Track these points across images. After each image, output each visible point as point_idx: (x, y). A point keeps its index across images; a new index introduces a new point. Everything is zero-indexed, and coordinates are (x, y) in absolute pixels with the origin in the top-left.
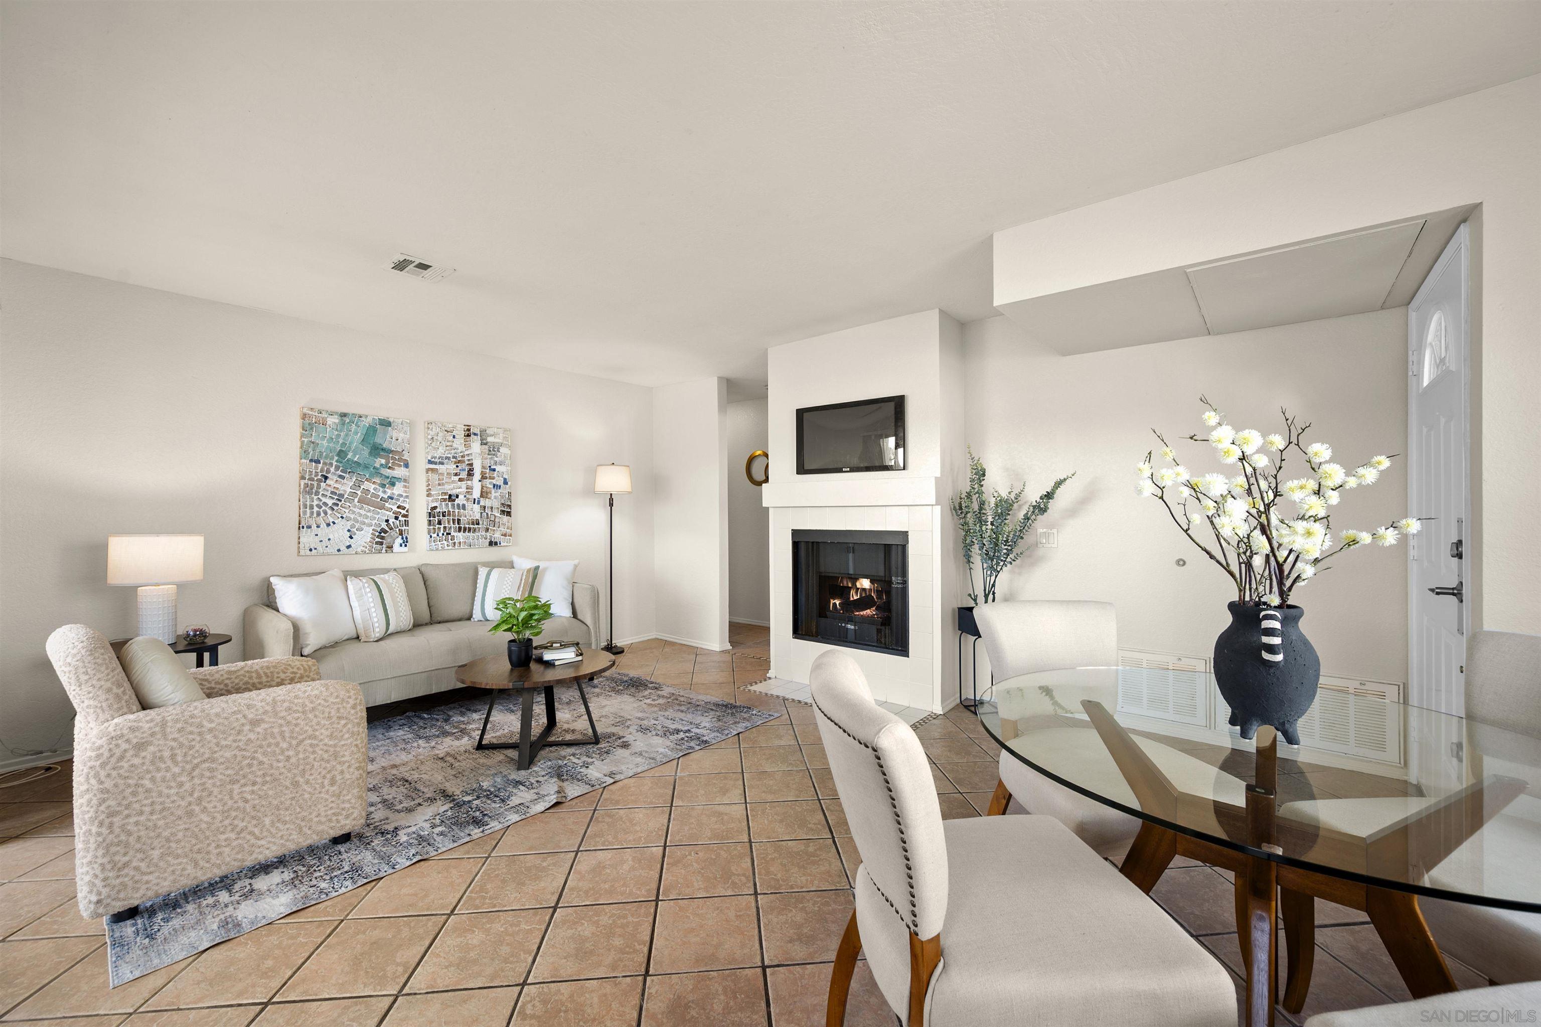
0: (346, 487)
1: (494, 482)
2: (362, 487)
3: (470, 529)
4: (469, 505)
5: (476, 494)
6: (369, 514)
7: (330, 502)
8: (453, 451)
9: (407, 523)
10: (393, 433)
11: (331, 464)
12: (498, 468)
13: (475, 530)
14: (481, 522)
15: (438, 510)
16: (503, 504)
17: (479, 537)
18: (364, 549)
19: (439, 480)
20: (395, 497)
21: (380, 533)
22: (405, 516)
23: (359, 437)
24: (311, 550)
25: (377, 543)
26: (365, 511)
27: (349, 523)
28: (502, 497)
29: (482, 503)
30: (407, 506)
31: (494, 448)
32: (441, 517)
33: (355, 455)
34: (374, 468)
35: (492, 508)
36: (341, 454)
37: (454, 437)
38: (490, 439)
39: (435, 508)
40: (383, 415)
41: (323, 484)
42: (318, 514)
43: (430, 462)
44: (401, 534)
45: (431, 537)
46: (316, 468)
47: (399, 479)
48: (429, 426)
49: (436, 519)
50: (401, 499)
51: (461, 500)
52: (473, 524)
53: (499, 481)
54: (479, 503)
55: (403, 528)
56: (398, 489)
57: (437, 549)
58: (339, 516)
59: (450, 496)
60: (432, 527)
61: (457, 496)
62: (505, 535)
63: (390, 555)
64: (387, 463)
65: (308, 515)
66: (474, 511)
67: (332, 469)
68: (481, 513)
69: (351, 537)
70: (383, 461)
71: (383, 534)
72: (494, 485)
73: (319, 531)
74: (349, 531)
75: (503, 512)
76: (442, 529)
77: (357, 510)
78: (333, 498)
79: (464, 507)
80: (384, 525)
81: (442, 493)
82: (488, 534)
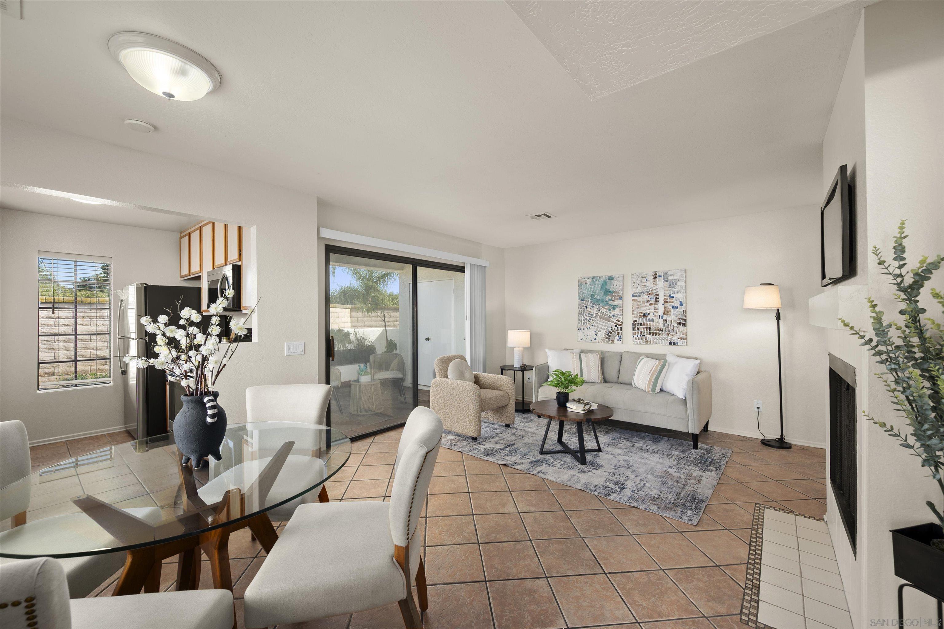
0: (594, 311)
1: (673, 304)
2: (601, 311)
3: (656, 334)
4: (656, 319)
5: (661, 312)
6: (603, 324)
7: (588, 318)
8: (646, 288)
9: (621, 329)
10: (615, 283)
11: (588, 301)
12: (675, 295)
13: (660, 334)
14: (664, 330)
15: (637, 322)
16: (679, 318)
17: (663, 339)
18: (601, 340)
19: (638, 305)
20: (615, 315)
21: (608, 333)
22: (620, 325)
23: (599, 287)
24: (581, 339)
25: (607, 338)
26: (602, 322)
27: (596, 328)
28: (679, 314)
29: (665, 318)
30: (621, 320)
31: (673, 283)
32: (639, 326)
33: (597, 296)
34: (606, 301)
35: (671, 321)
36: (592, 296)
37: (647, 280)
38: (670, 278)
39: (636, 321)
40: (610, 274)
41: (585, 310)
42: (584, 324)
43: (633, 296)
44: (618, 334)
45: (634, 337)
46: (583, 303)
47: (617, 306)
48: (633, 276)
49: (637, 327)
50: (618, 316)
51: (651, 316)
52: (658, 330)
53: (677, 304)
54: (662, 318)
55: (619, 331)
56: (617, 311)
57: (637, 344)
58: (592, 325)
59: (644, 314)
60: (634, 331)
61: (649, 314)
62: (681, 339)
63: (612, 345)
64: (612, 299)
65: (580, 324)
66: (660, 323)
67: (589, 303)
68: (664, 324)
69: (596, 335)
70: (610, 298)
71: (609, 334)
72: (673, 307)
73: (584, 331)
74: (595, 332)
75: (679, 323)
76: (640, 333)
77: (598, 322)
78: (589, 316)
79: (653, 320)
80: (610, 330)
81: (640, 313)
82: (669, 337)
